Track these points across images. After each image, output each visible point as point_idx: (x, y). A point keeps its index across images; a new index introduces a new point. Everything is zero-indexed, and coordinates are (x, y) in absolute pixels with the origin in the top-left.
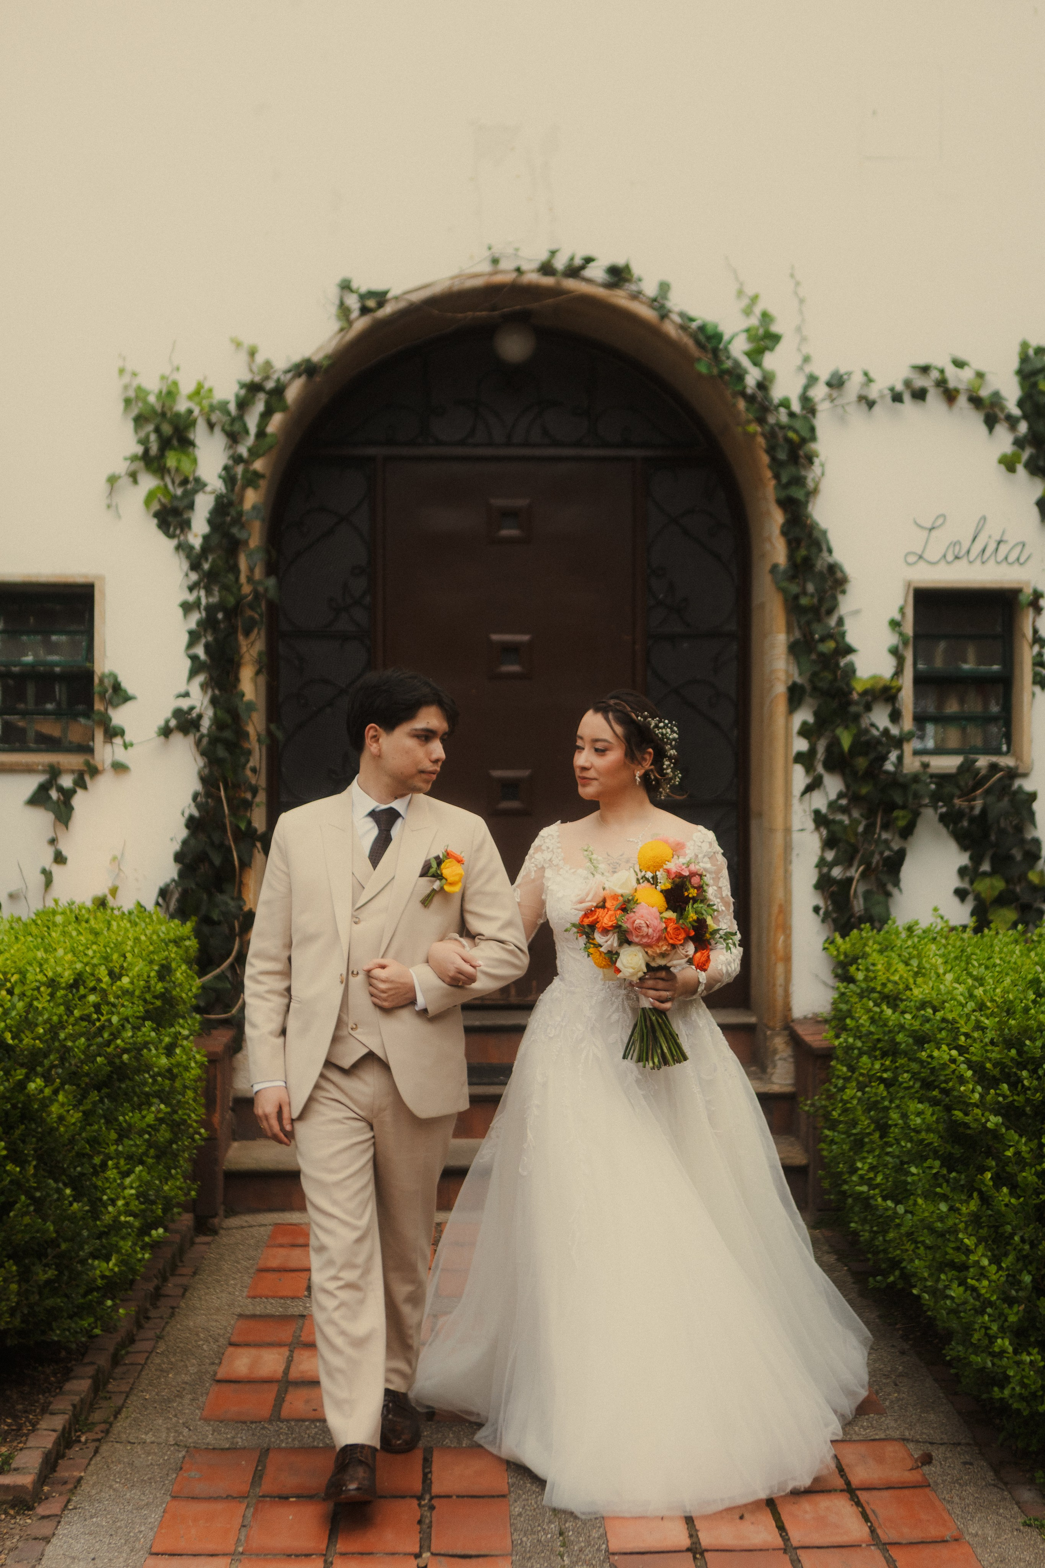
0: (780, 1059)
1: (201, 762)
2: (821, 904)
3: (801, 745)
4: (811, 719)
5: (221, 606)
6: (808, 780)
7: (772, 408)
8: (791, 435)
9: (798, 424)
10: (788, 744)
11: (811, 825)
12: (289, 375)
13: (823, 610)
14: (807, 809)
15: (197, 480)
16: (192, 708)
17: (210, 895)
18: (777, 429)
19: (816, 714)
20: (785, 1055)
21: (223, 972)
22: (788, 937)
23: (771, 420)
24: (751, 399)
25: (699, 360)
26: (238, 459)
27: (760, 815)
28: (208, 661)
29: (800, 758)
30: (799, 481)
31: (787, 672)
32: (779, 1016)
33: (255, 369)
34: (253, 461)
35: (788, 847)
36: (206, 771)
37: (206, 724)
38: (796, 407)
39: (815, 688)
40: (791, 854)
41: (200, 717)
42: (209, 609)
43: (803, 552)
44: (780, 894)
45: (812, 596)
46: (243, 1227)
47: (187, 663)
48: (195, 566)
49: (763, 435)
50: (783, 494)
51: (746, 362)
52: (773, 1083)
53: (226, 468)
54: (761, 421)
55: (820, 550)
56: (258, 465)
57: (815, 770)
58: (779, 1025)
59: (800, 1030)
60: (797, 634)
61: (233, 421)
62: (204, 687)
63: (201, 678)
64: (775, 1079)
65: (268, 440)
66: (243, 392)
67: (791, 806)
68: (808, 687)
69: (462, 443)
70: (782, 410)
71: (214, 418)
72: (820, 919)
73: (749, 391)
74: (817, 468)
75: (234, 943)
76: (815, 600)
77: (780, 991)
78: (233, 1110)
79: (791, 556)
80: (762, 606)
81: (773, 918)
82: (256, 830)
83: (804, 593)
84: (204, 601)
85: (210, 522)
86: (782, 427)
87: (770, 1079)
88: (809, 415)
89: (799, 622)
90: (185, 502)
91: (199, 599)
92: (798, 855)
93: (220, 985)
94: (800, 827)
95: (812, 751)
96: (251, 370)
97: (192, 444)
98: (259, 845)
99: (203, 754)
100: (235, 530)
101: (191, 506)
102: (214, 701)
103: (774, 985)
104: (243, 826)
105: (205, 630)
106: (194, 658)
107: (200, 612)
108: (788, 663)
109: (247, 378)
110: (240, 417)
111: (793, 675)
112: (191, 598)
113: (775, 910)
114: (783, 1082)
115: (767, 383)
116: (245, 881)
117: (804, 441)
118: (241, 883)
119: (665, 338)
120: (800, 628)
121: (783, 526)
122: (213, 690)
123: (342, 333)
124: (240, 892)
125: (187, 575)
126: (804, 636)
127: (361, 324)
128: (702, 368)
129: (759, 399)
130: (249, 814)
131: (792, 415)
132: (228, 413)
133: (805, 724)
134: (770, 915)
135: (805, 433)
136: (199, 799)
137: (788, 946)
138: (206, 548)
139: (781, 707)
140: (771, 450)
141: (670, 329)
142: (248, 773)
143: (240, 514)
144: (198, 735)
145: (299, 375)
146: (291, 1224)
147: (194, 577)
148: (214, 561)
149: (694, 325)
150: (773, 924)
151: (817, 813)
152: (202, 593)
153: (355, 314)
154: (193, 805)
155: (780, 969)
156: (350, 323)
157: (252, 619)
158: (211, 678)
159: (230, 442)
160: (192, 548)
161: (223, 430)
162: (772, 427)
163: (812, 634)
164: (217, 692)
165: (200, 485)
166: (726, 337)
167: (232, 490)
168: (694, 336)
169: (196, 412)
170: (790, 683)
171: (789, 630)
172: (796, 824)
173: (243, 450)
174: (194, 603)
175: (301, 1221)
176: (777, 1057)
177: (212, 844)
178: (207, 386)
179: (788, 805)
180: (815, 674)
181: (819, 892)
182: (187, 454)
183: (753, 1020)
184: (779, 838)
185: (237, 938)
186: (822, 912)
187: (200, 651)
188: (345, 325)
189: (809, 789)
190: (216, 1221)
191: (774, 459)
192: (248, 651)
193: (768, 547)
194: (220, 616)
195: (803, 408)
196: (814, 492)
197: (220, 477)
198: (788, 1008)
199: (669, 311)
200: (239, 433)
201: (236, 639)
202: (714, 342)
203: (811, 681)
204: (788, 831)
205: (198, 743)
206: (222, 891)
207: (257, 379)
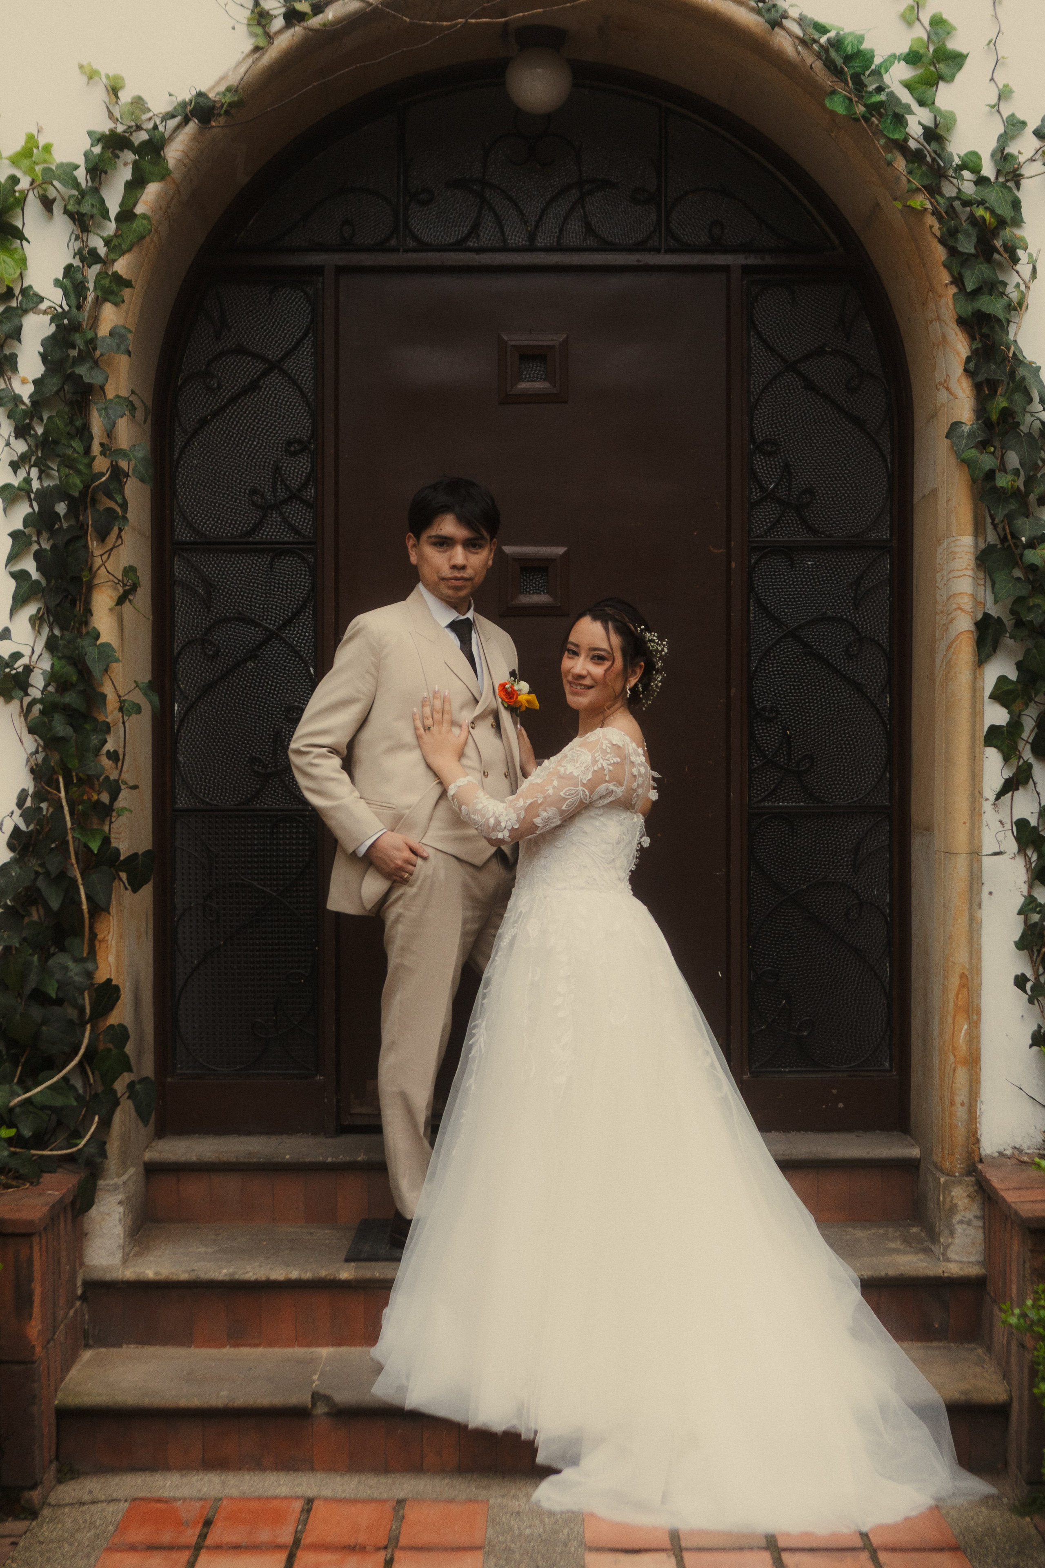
0: (961, 1222)
1: (31, 742)
2: (1029, 974)
3: (997, 715)
4: (1013, 675)
5: (61, 492)
6: (1008, 774)
7: (951, 172)
8: (980, 212)
9: (992, 196)
10: (976, 714)
11: (1011, 845)
12: (172, 123)
13: (1032, 498)
14: (1007, 821)
15: (26, 291)
16: (16, 656)
17: (46, 956)
18: (957, 204)
19: (1019, 666)
20: (969, 1215)
21: (65, 1079)
22: (975, 1024)
23: (949, 191)
24: (915, 157)
25: (834, 92)
26: (89, 257)
27: (929, 829)
28: (44, 583)
29: (994, 737)
30: (994, 287)
31: (974, 596)
32: (959, 1151)
33: (117, 115)
34: (114, 261)
35: (975, 880)
36: (40, 757)
37: (38, 681)
38: (988, 170)
39: (1019, 623)
40: (979, 892)
41: (28, 669)
42: (45, 498)
43: (1001, 402)
44: (961, 957)
45: (1016, 472)
46: (82, 1504)
47: (12, 584)
48: (21, 432)
49: (935, 213)
50: (968, 309)
51: (905, 97)
52: (948, 1260)
53: (69, 270)
54: (933, 190)
55: (1030, 400)
56: (122, 266)
57: (1020, 757)
58: (959, 1167)
59: (995, 1179)
60: (992, 537)
61: (83, 193)
62: (36, 622)
63: (31, 609)
64: (951, 1254)
65: (136, 225)
66: (97, 150)
67: (980, 815)
68: (1008, 622)
69: (458, 246)
70: (966, 174)
71: (52, 193)
72: (1027, 997)
73: (912, 144)
74: (1024, 269)
75: (83, 1035)
76: (1020, 483)
77: (961, 1113)
78: (83, 1298)
79: (981, 411)
80: (934, 492)
81: (952, 995)
82: (117, 851)
83: (1003, 468)
84: (36, 485)
85: (44, 357)
86: (967, 203)
87: (944, 1255)
88: (1010, 184)
89: (993, 518)
90: (7, 327)
91: (28, 481)
92: (991, 893)
93: (59, 1101)
94: (998, 850)
95: (1015, 725)
96: (111, 114)
97: (21, 237)
98: (123, 876)
99: (31, 731)
100: (81, 370)
101: (16, 334)
102: (51, 646)
103: (952, 1103)
104: (95, 846)
105: (39, 534)
106: (20, 577)
107: (31, 506)
108: (976, 585)
109: (104, 126)
110: (96, 191)
111: (984, 604)
112: (16, 481)
113: (954, 981)
114: (965, 1259)
115: (940, 131)
116: (100, 936)
117: (1002, 223)
118: (93, 936)
119: (776, 59)
120: (995, 527)
121: (968, 360)
122: (51, 630)
123: (257, 55)
124: (92, 952)
125: (8, 444)
126: (1003, 540)
127: (285, 40)
128: (838, 106)
129: (929, 159)
130: (106, 828)
131: (981, 181)
132: (76, 185)
133: (1002, 680)
134: (945, 990)
135: (1005, 211)
136: (28, 803)
137: (974, 1039)
138: (38, 402)
139: (965, 652)
140: (948, 239)
141: (784, 42)
142: (106, 762)
143: (92, 343)
144: (27, 700)
145: (186, 121)
146: (159, 1500)
147: (21, 447)
148: (50, 418)
149: (823, 40)
150: (951, 1004)
151: (1022, 824)
152: (34, 472)
153: (278, 23)
154: (18, 812)
155: (961, 1076)
156: (270, 38)
157: (110, 510)
158: (48, 610)
159: (77, 231)
160: (17, 399)
161: (66, 212)
162: (951, 200)
163: (1015, 537)
164: (57, 632)
165: (31, 299)
166: (877, 61)
167: (79, 307)
168: (824, 54)
169: (24, 183)
170: (980, 616)
171: (978, 530)
172: (989, 845)
173: (97, 243)
174: (20, 489)
175: (178, 1494)
176: (957, 1218)
177: (47, 874)
178: (42, 141)
179: (975, 814)
180: (1019, 600)
181: (1025, 953)
182: (10, 252)
183: (915, 1152)
184: (960, 866)
185: (89, 1027)
186: (1029, 986)
187: (29, 565)
188: (262, 42)
189: (1010, 786)
190: (36, 1495)
191: (953, 251)
192: (103, 564)
193: (942, 396)
194: (61, 508)
195: (998, 173)
196: (1017, 307)
197: (57, 283)
198: (974, 1138)
199: (785, 16)
200: (92, 217)
201: (86, 546)
202: (857, 64)
203: (1013, 612)
204: (975, 854)
205: (26, 713)
206: (63, 949)
207: (120, 129)
